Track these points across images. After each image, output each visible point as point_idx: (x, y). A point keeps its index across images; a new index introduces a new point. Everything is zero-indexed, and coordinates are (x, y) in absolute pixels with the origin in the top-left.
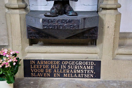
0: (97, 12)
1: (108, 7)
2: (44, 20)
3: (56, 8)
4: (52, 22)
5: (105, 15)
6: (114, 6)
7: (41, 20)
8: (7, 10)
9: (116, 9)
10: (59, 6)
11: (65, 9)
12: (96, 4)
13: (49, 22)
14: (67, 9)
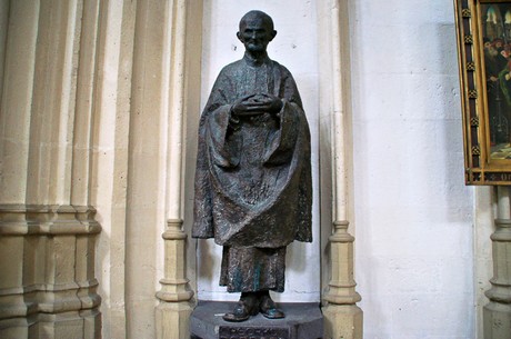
0: (320, 305)
1: (338, 300)
2: (222, 330)
3: (245, 305)
4: (237, 332)
5: (334, 314)
6: (350, 300)
7: (217, 329)
8: (158, 303)
9: (353, 304)
10: (250, 301)
11: (261, 304)
12: (318, 290)
13: (231, 333)
14: (266, 305)
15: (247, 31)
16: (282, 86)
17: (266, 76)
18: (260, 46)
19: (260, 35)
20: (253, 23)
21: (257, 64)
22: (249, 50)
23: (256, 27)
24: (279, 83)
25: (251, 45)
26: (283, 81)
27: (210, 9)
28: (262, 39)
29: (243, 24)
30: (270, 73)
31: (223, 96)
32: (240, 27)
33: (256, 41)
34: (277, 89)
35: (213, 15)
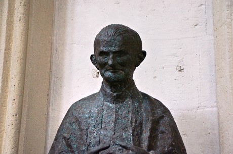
15: (102, 53)
16: (154, 130)
17: (130, 116)
18: (121, 74)
19: (119, 59)
20: (109, 43)
21: (118, 99)
22: (107, 80)
23: (113, 49)
24: (149, 125)
25: (109, 74)
26: (156, 123)
27: (65, 22)
28: (123, 64)
29: (97, 43)
30: (136, 112)
31: (69, 146)
32: (95, 49)
33: (114, 68)
34: (146, 135)
35: (69, 30)
